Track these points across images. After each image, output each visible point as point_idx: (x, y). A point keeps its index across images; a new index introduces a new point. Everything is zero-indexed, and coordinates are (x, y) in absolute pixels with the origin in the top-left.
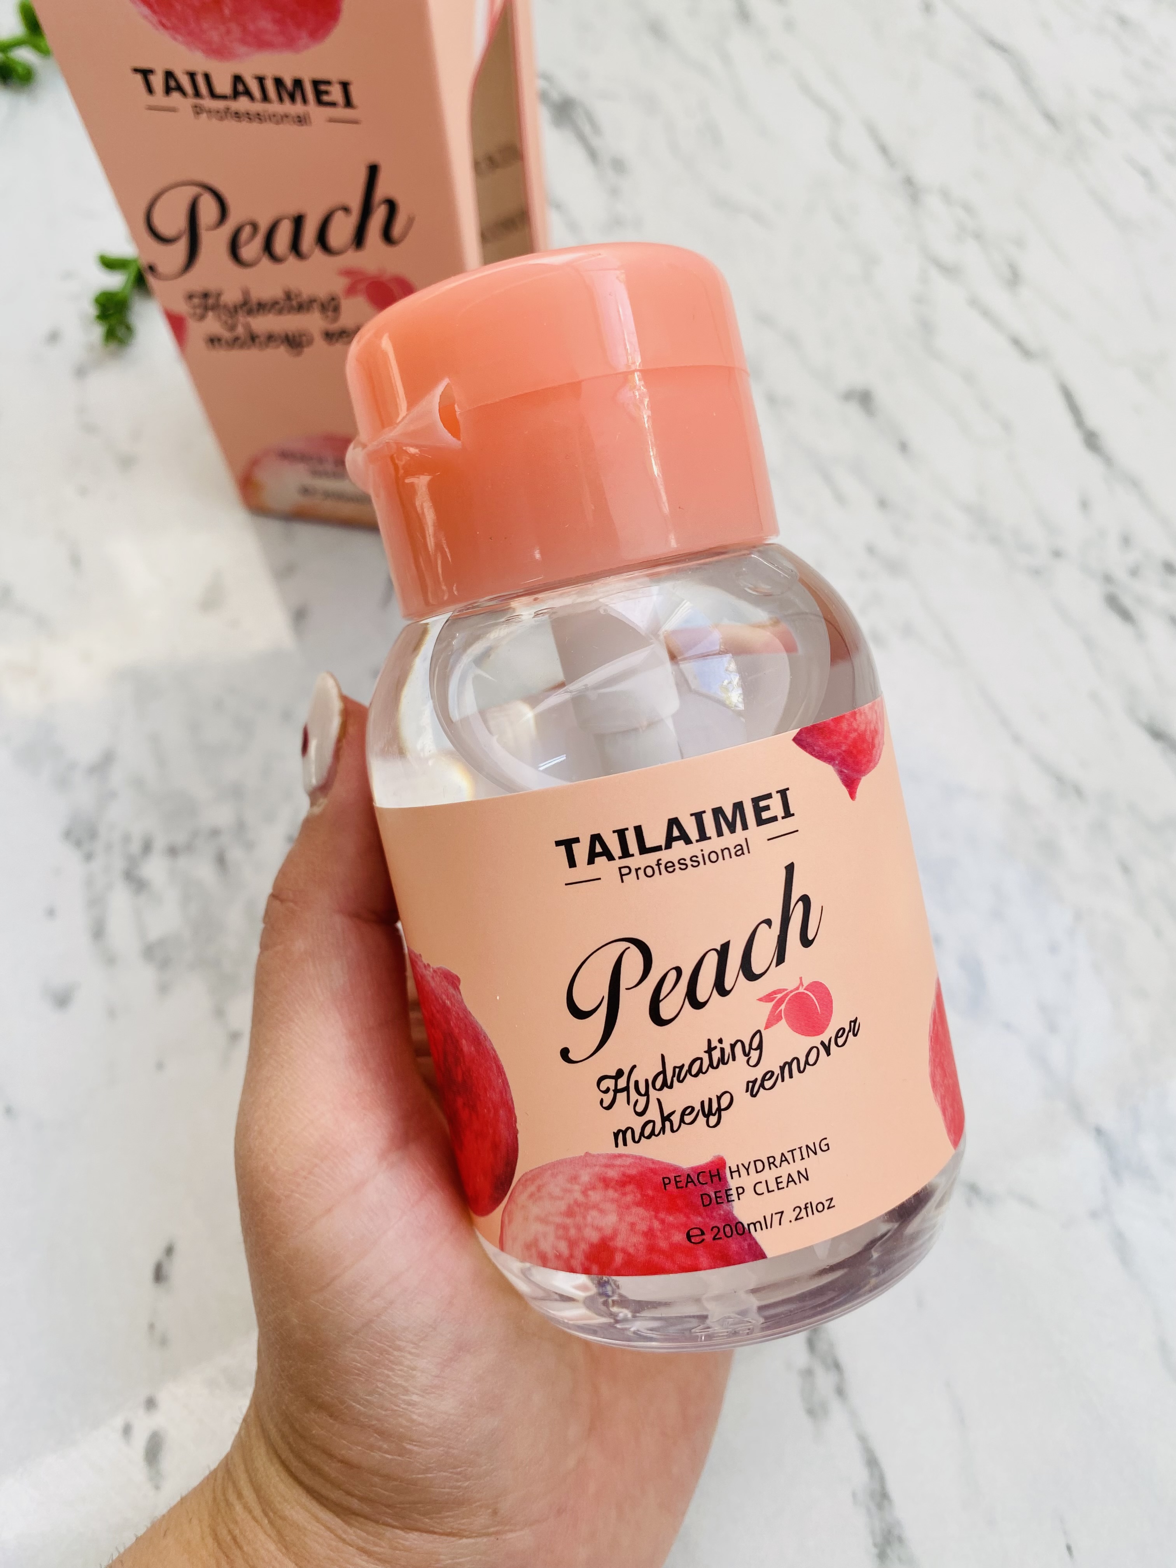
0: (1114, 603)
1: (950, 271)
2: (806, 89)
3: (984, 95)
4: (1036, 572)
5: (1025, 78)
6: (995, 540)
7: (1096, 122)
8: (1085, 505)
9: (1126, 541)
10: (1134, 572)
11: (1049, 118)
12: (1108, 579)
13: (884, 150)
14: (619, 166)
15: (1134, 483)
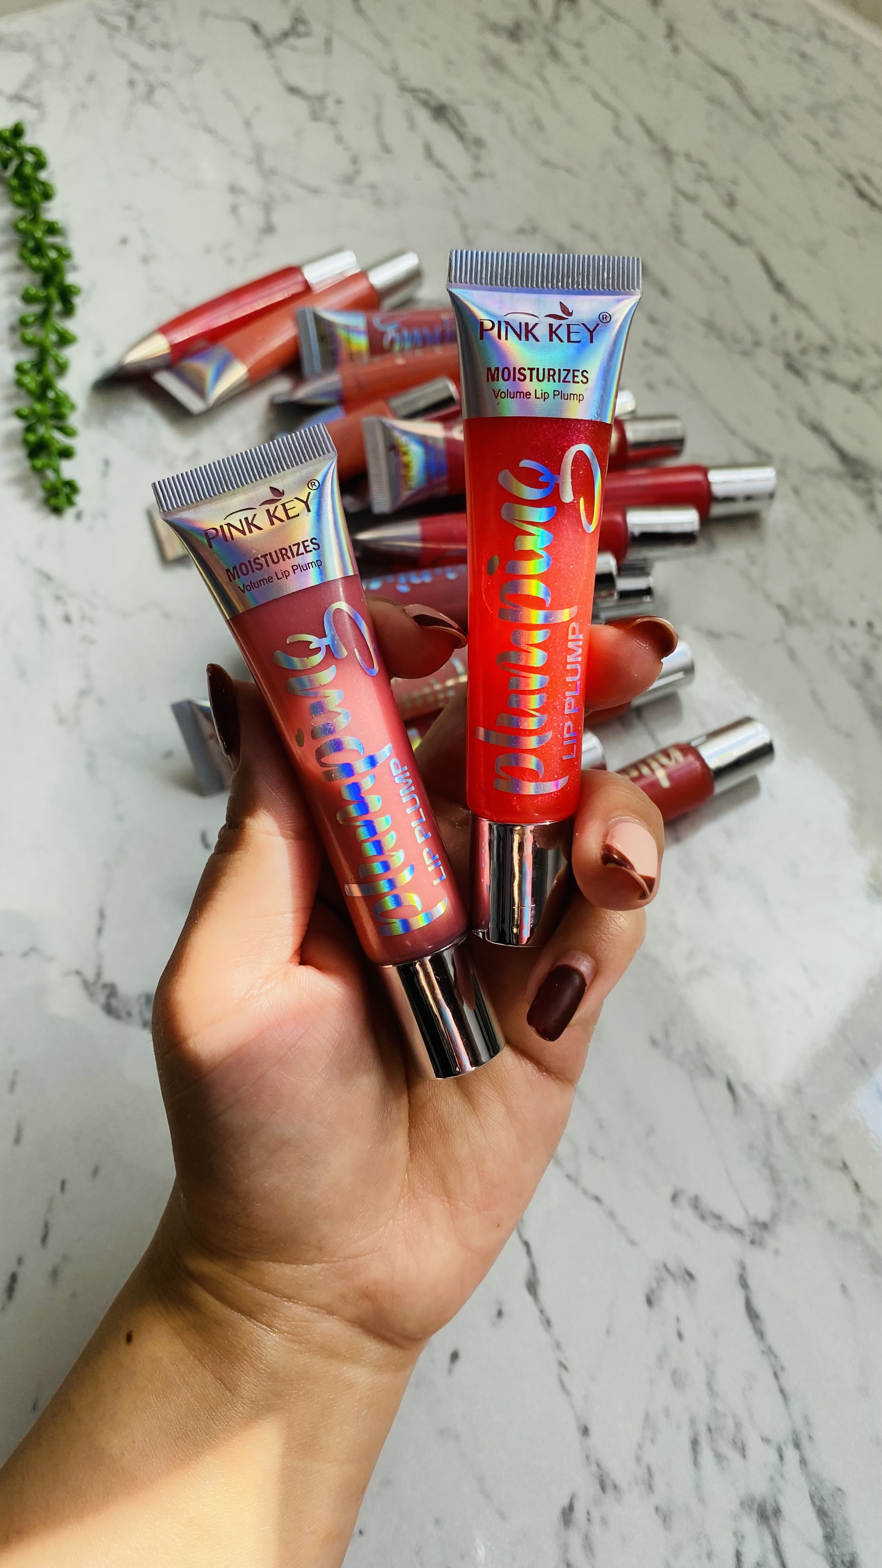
0: (792, 367)
1: (692, 199)
2: (597, 97)
3: (714, 100)
4: (745, 353)
5: (739, 89)
6: (720, 337)
7: (786, 115)
8: (774, 319)
9: (799, 336)
10: (804, 351)
11: (755, 112)
12: (787, 355)
13: (649, 132)
14: (479, 143)
15: (805, 308)
